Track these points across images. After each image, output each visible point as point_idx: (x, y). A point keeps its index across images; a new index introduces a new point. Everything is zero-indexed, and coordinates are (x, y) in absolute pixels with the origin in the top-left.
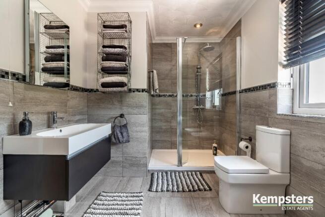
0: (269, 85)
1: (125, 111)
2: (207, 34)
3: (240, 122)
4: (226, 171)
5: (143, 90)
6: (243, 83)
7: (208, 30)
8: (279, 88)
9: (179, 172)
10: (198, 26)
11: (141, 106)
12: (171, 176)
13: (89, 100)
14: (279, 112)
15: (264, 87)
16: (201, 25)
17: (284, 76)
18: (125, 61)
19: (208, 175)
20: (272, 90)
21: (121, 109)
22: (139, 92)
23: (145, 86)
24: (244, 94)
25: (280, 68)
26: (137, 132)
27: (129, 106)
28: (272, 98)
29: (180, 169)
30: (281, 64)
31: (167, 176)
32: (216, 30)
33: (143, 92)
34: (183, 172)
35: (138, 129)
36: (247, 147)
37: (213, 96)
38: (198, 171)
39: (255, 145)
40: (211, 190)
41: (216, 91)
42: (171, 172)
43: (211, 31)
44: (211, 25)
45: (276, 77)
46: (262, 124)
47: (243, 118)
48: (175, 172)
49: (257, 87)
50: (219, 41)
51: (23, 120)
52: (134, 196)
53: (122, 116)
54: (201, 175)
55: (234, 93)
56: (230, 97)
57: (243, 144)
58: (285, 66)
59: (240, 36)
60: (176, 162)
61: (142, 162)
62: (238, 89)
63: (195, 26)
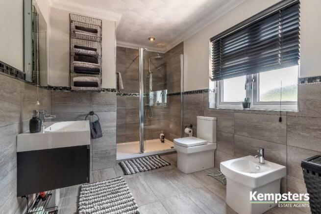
0: (204, 90)
1: (94, 109)
2: (156, 46)
3: (183, 115)
4: (186, 146)
5: (113, 90)
6: (185, 87)
7: (157, 43)
8: (210, 92)
9: (142, 158)
10: (152, 40)
11: (111, 104)
12: (137, 162)
13: (52, 99)
14: (210, 107)
15: (201, 91)
16: (154, 39)
17: (212, 85)
18: (97, 63)
19: (163, 156)
20: (205, 94)
21: (91, 106)
22: (109, 91)
23: (115, 87)
24: (186, 96)
25: (210, 80)
26: (107, 127)
27: (98, 104)
28: (206, 99)
29: (142, 155)
30: (210, 78)
31: (133, 162)
32: (163, 45)
33: (112, 91)
34: (144, 157)
35: (108, 124)
36: (190, 132)
37: (155, 96)
38: (157, 155)
39: (196, 130)
40: (170, 164)
41: (158, 92)
42: (135, 159)
43: (160, 44)
44: (161, 41)
45: (208, 86)
46: (200, 115)
47: (185, 112)
48: (138, 158)
49: (196, 91)
50: (164, 53)
51: (33, 118)
52: (115, 181)
53: (92, 113)
54: (159, 157)
55: (179, 94)
56: (175, 97)
57: (187, 130)
58: (212, 80)
59: (183, 54)
60: (139, 150)
61: (112, 154)
62: (182, 91)
63: (149, 39)
